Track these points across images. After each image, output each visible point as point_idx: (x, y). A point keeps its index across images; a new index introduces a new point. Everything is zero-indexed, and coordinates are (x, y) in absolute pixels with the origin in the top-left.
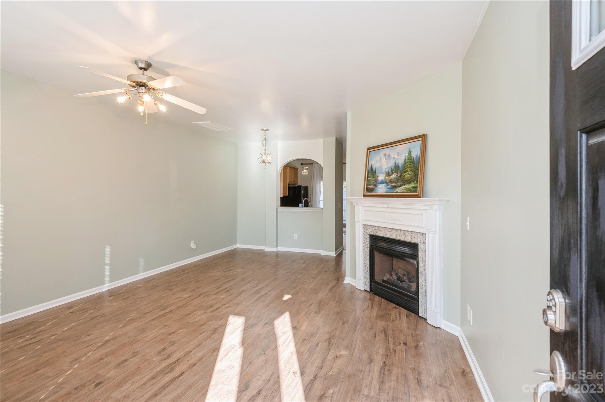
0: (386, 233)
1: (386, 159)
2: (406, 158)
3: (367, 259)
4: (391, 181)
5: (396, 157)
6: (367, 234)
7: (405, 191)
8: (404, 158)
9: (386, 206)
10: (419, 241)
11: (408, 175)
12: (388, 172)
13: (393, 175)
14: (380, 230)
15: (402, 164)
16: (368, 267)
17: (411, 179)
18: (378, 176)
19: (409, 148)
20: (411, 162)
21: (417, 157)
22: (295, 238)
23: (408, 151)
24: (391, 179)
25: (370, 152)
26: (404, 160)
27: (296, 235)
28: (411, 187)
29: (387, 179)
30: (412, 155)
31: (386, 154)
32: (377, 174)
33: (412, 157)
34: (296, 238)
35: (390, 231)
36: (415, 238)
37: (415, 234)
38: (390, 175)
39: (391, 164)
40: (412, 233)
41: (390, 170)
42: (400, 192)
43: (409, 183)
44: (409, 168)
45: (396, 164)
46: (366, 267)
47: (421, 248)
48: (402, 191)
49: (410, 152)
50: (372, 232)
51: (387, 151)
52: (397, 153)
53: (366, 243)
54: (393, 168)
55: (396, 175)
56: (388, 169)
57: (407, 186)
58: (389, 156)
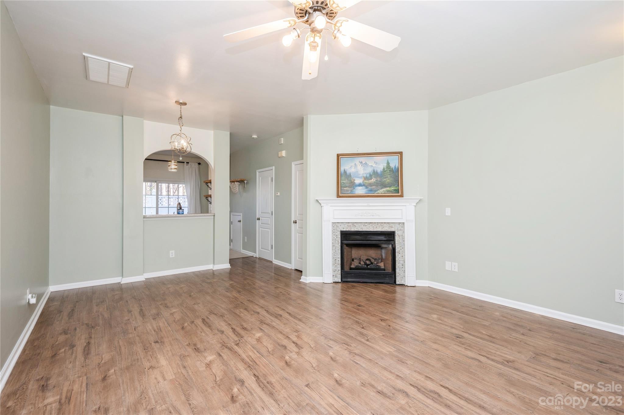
0: (362, 227)
1: (363, 166)
2: (385, 167)
3: (337, 254)
4: (371, 185)
5: (374, 166)
6: (338, 231)
7: (386, 192)
8: (383, 167)
9: (366, 204)
10: (396, 229)
11: (388, 181)
12: (366, 177)
13: (373, 180)
14: (354, 226)
15: (381, 172)
16: (338, 261)
17: (392, 183)
18: (354, 180)
19: (387, 160)
20: (390, 171)
21: (395, 167)
22: (171, 257)
23: (386, 162)
24: (371, 183)
25: (341, 158)
26: (383, 169)
27: (173, 251)
28: (393, 190)
29: (366, 183)
30: (390, 166)
31: (361, 162)
32: (353, 178)
33: (391, 167)
34: (174, 256)
35: (367, 225)
36: (392, 227)
37: (392, 224)
38: (369, 180)
39: (369, 170)
40: (389, 225)
41: (368, 175)
42: (382, 194)
43: (390, 187)
44: (389, 175)
45: (374, 171)
46: (336, 261)
47: (398, 234)
48: (383, 193)
49: (388, 163)
50: (344, 228)
51: (363, 159)
52: (375, 162)
53: (336, 239)
54: (371, 174)
55: (376, 180)
56: (366, 175)
57: (388, 189)
58: (366, 164)
